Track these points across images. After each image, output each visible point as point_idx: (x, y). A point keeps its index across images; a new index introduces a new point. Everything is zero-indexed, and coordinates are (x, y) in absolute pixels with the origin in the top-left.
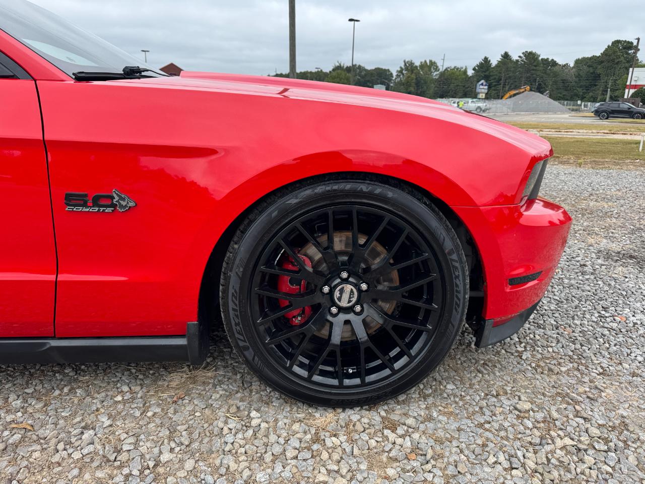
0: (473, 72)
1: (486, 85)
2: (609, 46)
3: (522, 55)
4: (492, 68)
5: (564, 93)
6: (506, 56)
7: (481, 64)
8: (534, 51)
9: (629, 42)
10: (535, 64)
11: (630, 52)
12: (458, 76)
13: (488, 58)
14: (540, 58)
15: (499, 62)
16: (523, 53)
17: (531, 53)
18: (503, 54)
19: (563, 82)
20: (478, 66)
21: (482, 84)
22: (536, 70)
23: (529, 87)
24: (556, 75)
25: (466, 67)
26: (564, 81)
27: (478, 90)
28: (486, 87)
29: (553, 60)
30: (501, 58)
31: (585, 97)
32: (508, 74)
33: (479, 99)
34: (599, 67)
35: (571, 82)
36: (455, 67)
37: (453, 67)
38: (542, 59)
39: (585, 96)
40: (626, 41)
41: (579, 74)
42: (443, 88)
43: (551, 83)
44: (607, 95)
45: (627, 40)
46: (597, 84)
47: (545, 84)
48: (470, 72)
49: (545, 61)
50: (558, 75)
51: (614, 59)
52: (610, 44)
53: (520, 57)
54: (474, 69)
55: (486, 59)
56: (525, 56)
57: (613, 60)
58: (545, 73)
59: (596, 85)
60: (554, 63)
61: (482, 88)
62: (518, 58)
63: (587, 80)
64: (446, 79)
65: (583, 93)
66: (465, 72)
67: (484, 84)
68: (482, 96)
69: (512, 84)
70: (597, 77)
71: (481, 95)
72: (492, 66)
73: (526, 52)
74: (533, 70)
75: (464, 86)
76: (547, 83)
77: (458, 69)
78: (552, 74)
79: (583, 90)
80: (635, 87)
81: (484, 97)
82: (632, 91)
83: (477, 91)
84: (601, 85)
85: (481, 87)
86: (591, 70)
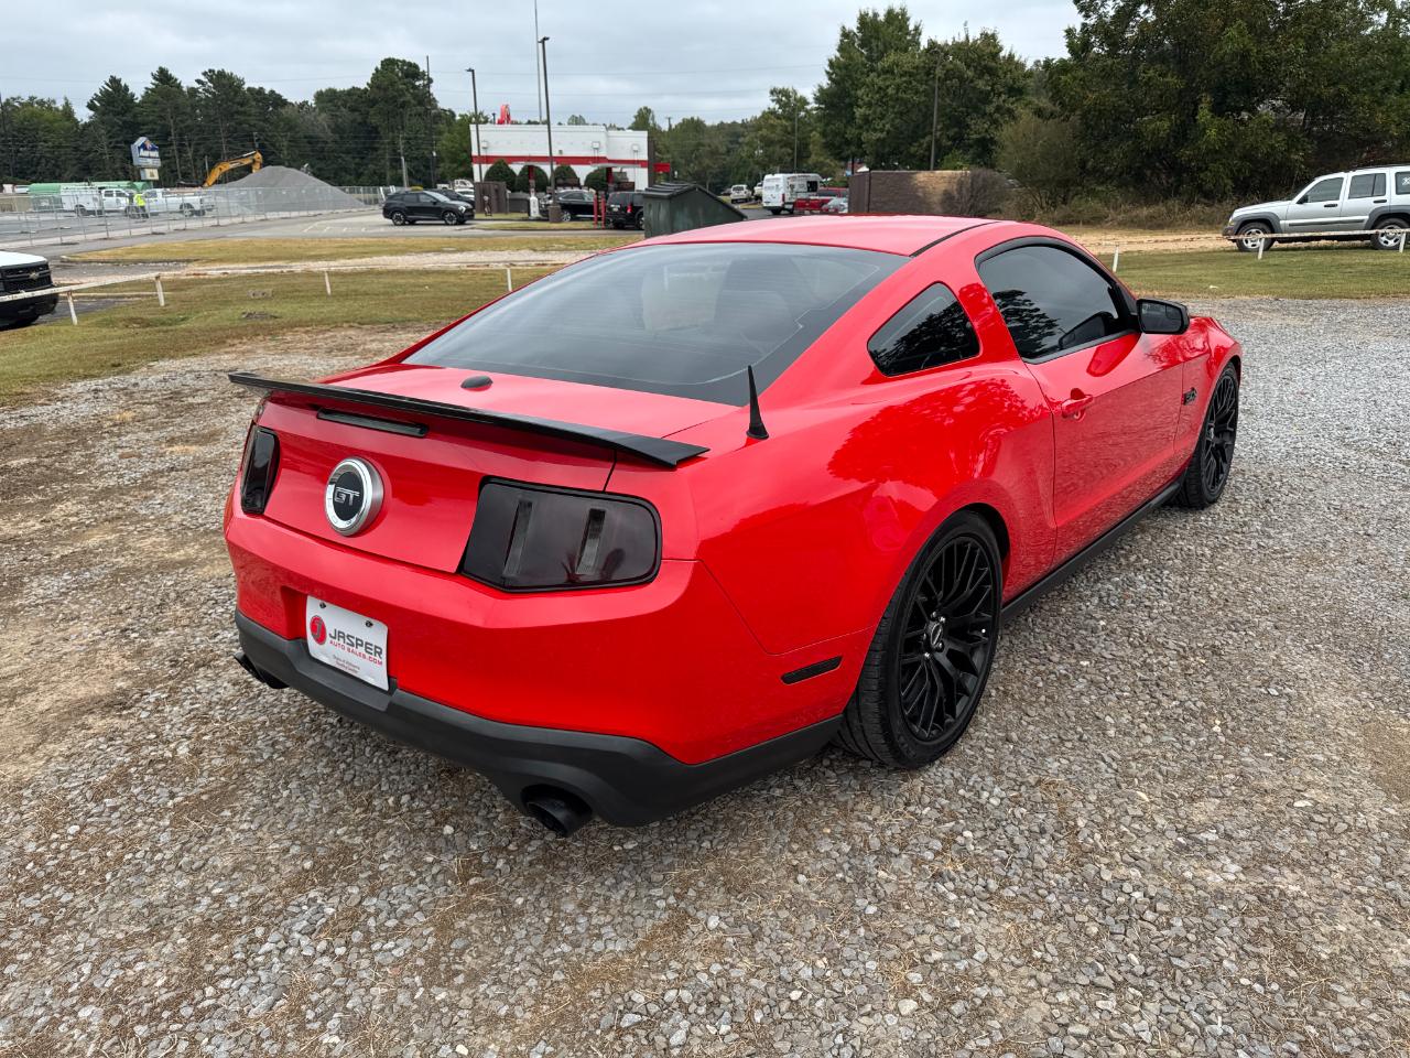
0: (92, 113)
1: (153, 149)
2: (377, 69)
3: (203, 78)
4: (138, 105)
5: (319, 166)
6: (163, 77)
7: (105, 93)
8: (227, 71)
9: (410, 64)
10: (237, 100)
11: (417, 83)
12: (51, 122)
13: (120, 80)
14: (246, 87)
15: (152, 90)
16: (205, 74)
17: (221, 74)
18: (155, 72)
19: (309, 143)
20: (97, 98)
21: (144, 147)
22: (244, 113)
23: (259, 155)
24: (291, 126)
25: (66, 99)
26: (311, 140)
27: (137, 161)
28: (155, 154)
29: (272, 92)
30: (154, 81)
31: (362, 174)
32: (182, 121)
33: (148, 181)
34: (372, 111)
35: (327, 143)
36: (32, 98)
37: (26, 99)
38: (249, 89)
39: (361, 170)
40: (404, 61)
41: (337, 126)
42: (18, 151)
43: (285, 143)
44: (401, 168)
45: (407, 60)
46: (377, 146)
47: (273, 145)
48: (83, 115)
49: (258, 93)
50: (296, 126)
51: (395, 97)
52: (379, 67)
53: (199, 81)
54: (91, 106)
55: (114, 82)
56: (210, 81)
57: (394, 99)
58: (266, 120)
59: (376, 149)
60: (276, 100)
61: (147, 158)
62: (196, 85)
63: (355, 137)
64: (19, 130)
65: (356, 164)
66: (68, 112)
67: (149, 145)
68: (152, 175)
69: (199, 144)
70: (373, 133)
71: (148, 171)
72: (137, 101)
73: (210, 71)
74: (238, 112)
75: (76, 149)
76: (277, 144)
77: (41, 103)
78: (282, 124)
79: (354, 158)
80: (487, 159)
81: (156, 177)
82: (486, 167)
83: (135, 163)
84: (385, 149)
85: (143, 153)
86: (359, 119)
